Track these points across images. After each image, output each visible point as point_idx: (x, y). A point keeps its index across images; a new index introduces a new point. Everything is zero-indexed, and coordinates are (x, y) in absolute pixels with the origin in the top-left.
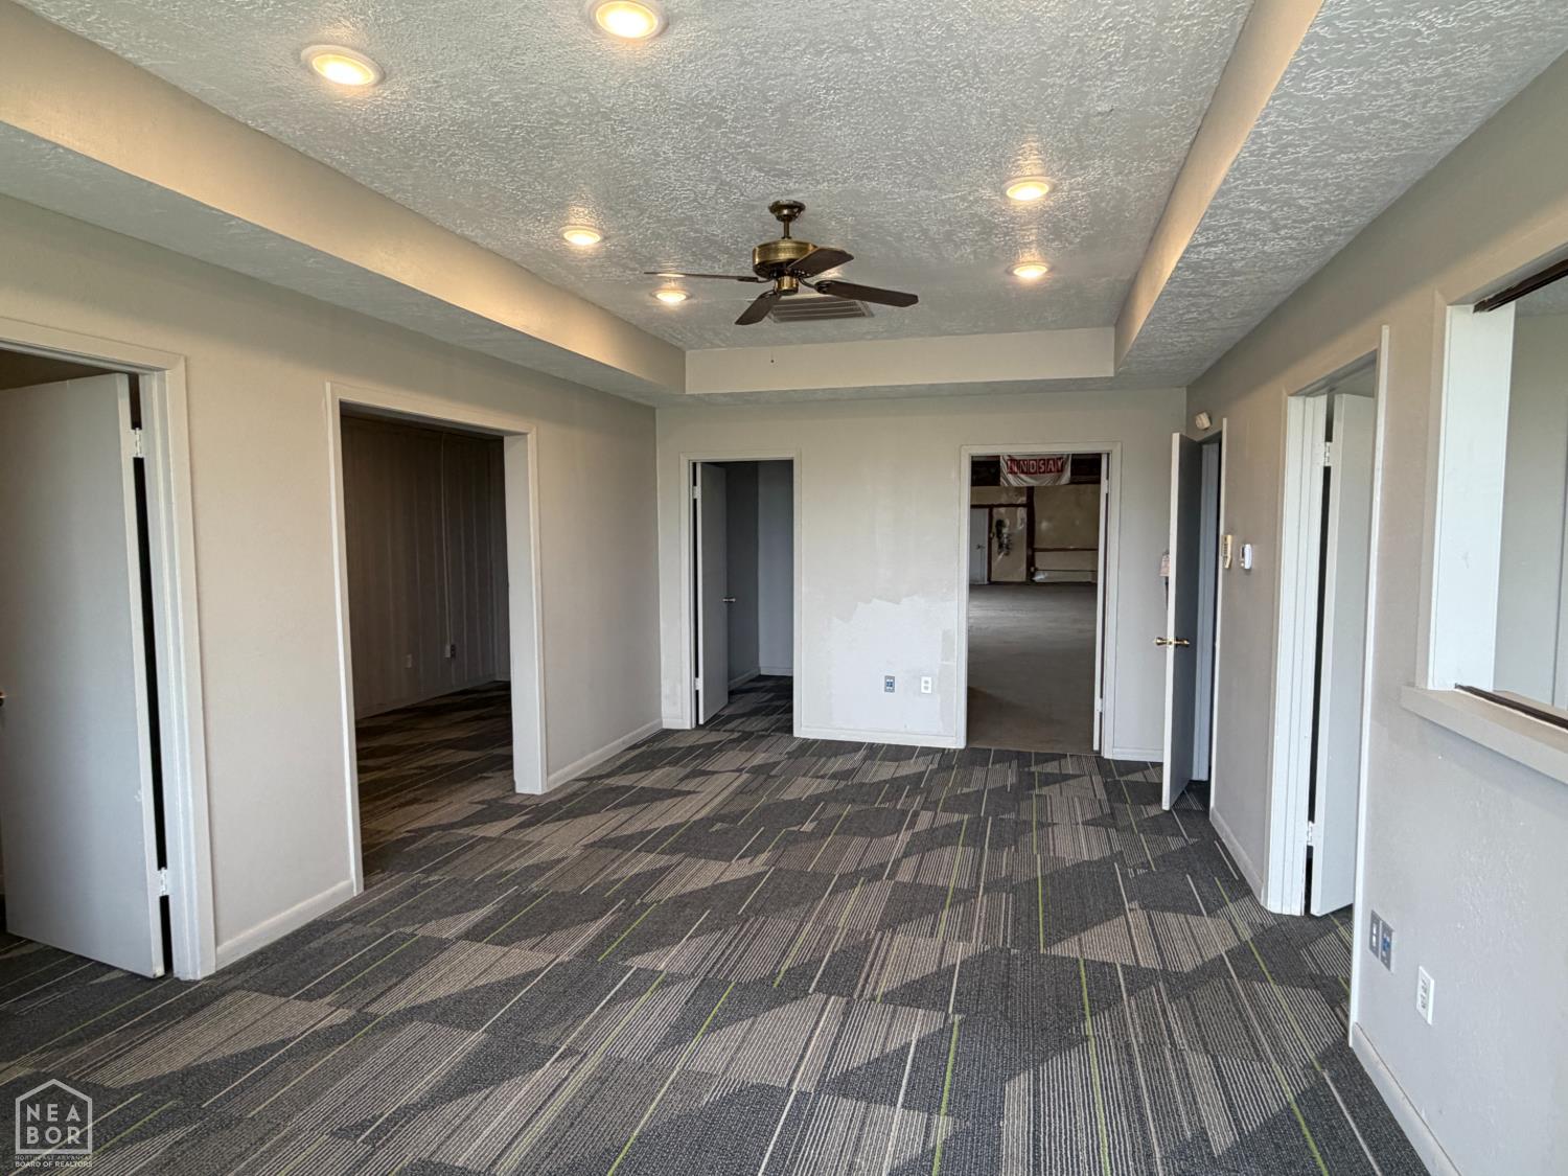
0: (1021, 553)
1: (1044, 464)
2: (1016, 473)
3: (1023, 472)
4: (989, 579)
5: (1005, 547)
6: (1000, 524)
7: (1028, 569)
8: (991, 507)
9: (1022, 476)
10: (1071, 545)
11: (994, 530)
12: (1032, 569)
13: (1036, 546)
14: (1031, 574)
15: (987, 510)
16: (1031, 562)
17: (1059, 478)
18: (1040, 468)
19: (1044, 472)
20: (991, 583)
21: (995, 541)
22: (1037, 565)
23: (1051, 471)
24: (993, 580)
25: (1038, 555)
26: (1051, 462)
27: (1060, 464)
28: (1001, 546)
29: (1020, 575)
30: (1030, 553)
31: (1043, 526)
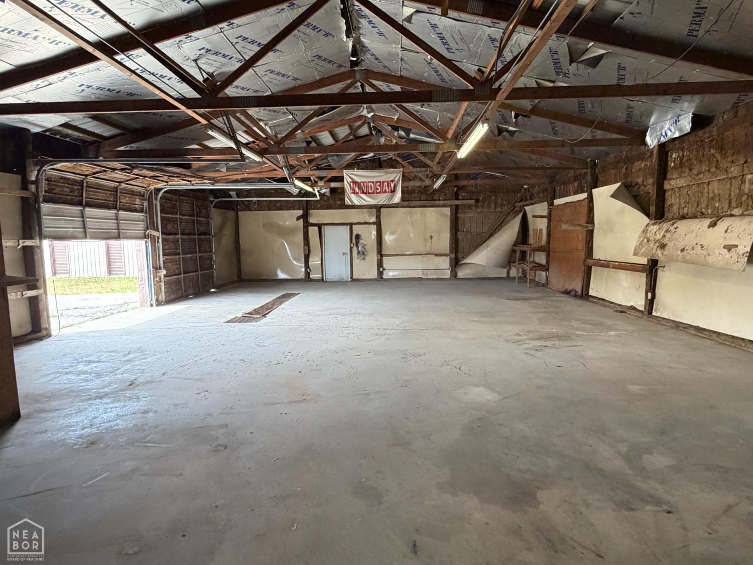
0: (373, 257)
1: (380, 186)
2: (357, 193)
3: (363, 193)
4: (352, 277)
5: (363, 254)
6: (358, 237)
7: (378, 270)
8: (351, 225)
9: (363, 196)
10: (408, 251)
11: (354, 241)
12: (381, 269)
13: (383, 253)
14: (380, 274)
15: (348, 227)
16: (380, 264)
17: (392, 197)
18: (377, 189)
19: (380, 193)
20: (353, 280)
21: (355, 249)
22: (384, 267)
23: (385, 192)
24: (354, 277)
25: (385, 259)
26: (386, 184)
27: (392, 185)
28: (359, 253)
29: (373, 274)
30: (380, 258)
31: (388, 238)
